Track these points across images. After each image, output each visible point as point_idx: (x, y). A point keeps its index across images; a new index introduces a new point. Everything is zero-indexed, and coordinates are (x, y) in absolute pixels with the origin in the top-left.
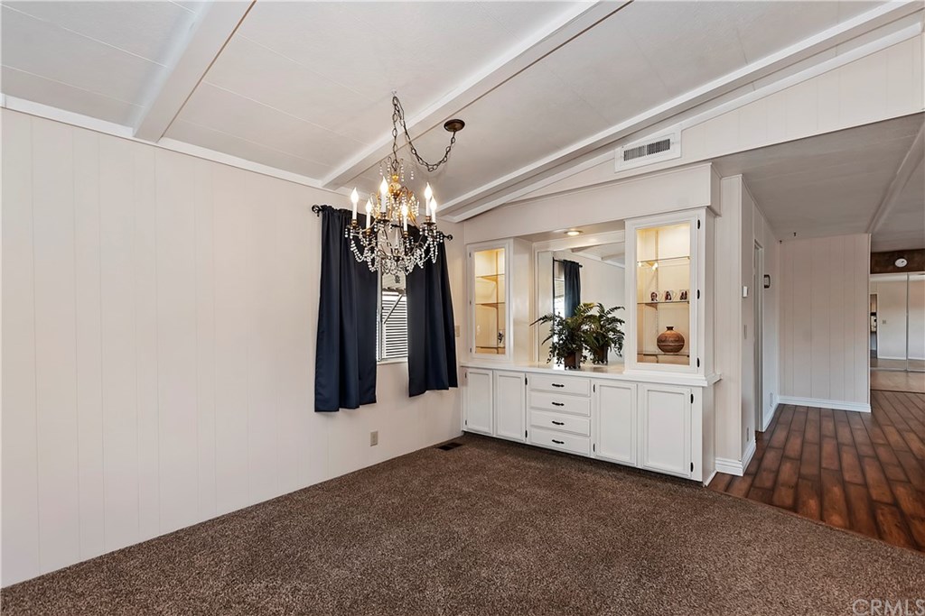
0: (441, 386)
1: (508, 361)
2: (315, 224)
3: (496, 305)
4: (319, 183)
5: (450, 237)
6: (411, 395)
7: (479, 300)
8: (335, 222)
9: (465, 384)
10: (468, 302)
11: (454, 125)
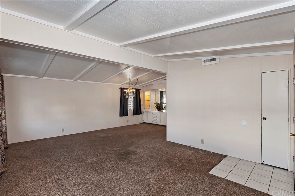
0: (139, 114)
1: (150, 110)
2: (120, 90)
3: (149, 101)
4: (120, 84)
5: (141, 90)
6: (134, 115)
7: (146, 100)
8: (122, 89)
9: (143, 114)
10: (144, 100)
11: (138, 79)
